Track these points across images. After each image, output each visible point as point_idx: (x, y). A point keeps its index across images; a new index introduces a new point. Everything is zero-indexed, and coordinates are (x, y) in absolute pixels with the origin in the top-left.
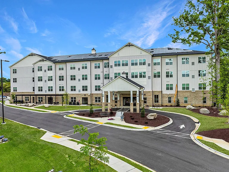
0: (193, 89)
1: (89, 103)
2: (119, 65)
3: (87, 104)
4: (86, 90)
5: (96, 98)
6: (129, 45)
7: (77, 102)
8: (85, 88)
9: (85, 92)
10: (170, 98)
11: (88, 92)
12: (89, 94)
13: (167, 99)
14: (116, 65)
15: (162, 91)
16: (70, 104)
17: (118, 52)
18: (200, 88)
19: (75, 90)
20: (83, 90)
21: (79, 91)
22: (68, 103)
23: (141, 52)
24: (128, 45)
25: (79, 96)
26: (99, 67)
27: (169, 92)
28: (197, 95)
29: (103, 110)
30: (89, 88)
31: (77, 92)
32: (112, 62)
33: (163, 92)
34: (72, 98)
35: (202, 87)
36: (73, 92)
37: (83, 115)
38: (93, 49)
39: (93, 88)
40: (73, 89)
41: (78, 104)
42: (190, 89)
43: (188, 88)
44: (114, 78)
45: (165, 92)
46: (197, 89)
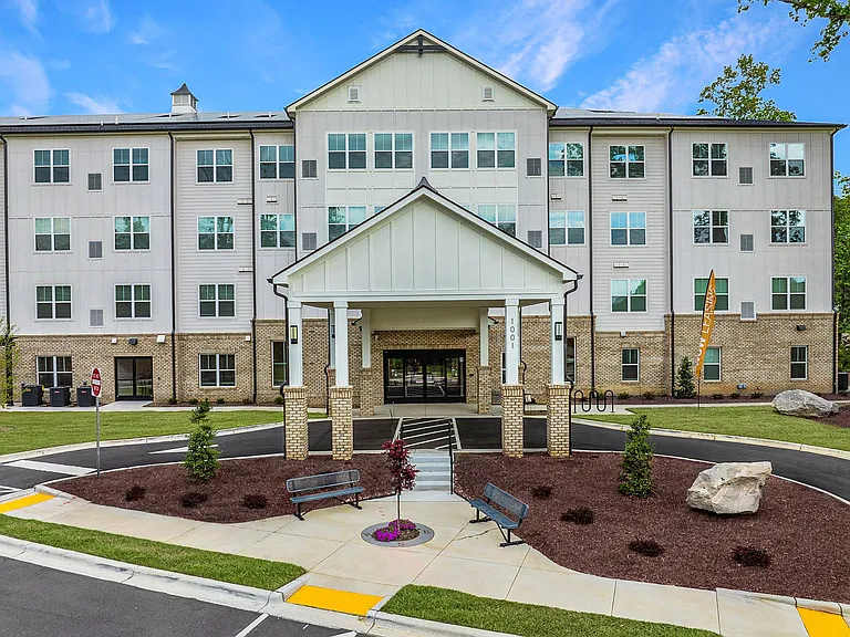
0: (747, 306)
1: (162, 389)
2: (358, 161)
3: (147, 396)
4: (143, 311)
5: (207, 360)
6: (421, 47)
7: (76, 384)
8: (132, 301)
9: (134, 326)
10: (630, 356)
11: (156, 326)
12: (161, 339)
13: (616, 361)
14: (336, 161)
15: (592, 318)
16: (32, 397)
17: (350, 83)
18: (779, 302)
19: (64, 311)
20: (123, 311)
21: (97, 317)
22: (18, 392)
23: (488, 92)
24: (415, 44)
25: (95, 346)
26: (225, 174)
27: (629, 322)
28: (767, 337)
29: (297, 446)
30: (160, 301)
31: (78, 325)
32: (311, 143)
33: (597, 320)
34: (45, 362)
35: (787, 296)
36: (54, 327)
37: (134, 497)
38: (183, 91)
39: (190, 301)
40: (54, 303)
41: (87, 398)
42: (734, 308)
43: (722, 302)
44: (323, 238)
45: (608, 322)
46: (764, 306)
